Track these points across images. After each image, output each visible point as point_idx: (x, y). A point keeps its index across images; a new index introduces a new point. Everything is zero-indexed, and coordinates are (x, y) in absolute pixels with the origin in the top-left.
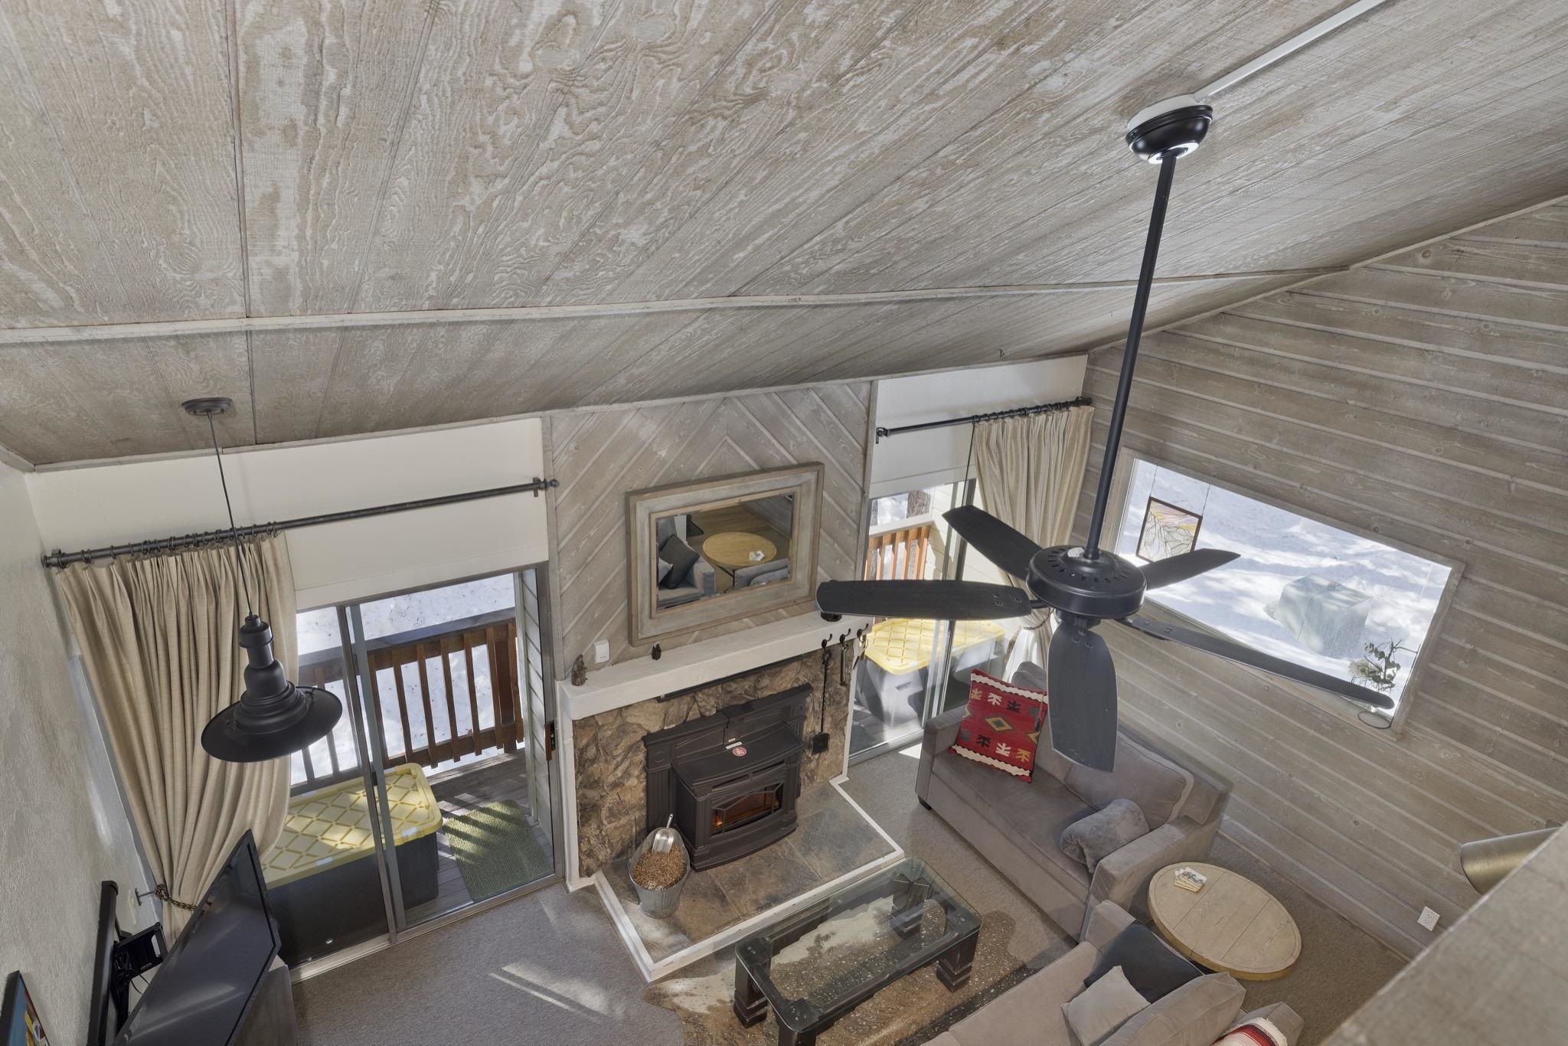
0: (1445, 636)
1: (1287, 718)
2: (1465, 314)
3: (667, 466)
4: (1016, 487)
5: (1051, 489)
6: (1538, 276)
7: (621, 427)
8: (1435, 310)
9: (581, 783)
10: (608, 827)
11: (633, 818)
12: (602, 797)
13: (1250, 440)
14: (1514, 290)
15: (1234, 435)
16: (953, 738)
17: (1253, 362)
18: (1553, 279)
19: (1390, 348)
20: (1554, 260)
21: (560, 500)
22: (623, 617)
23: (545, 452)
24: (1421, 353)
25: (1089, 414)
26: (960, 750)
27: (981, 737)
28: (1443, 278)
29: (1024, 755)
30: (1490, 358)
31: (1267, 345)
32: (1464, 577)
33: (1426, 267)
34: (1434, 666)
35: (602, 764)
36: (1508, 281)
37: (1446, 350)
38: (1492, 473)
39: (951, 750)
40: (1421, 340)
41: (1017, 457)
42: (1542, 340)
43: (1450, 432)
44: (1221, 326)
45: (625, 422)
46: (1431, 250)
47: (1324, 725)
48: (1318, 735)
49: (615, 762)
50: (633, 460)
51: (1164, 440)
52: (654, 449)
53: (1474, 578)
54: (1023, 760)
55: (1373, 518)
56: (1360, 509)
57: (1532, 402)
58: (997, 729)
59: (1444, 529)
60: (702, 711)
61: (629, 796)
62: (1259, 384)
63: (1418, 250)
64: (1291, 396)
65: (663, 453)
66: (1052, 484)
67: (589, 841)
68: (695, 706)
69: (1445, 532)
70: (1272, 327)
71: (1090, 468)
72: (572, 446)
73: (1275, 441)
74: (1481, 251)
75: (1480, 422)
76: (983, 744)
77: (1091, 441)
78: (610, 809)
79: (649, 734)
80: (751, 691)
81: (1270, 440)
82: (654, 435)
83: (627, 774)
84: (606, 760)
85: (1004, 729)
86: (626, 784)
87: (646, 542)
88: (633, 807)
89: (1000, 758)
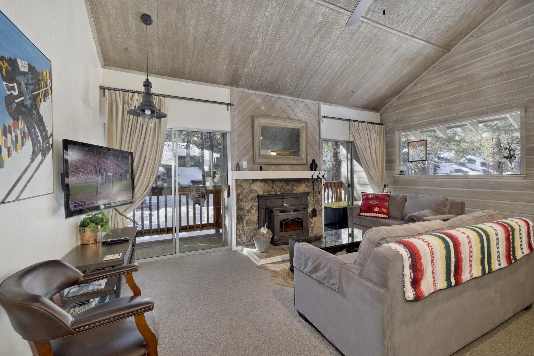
0: (528, 134)
1: (479, 190)
2: (491, 44)
3: (263, 112)
4: (365, 143)
5: (376, 147)
6: (510, 22)
7: (251, 98)
8: (481, 48)
9: (238, 207)
10: (246, 228)
11: (254, 227)
12: (244, 215)
13: (435, 110)
14: (505, 29)
15: (430, 111)
16: (359, 211)
17: (429, 89)
18: (515, 21)
19: (470, 64)
20: (514, 17)
21: (234, 114)
22: (252, 155)
23: (231, 98)
24: (482, 60)
25: (383, 128)
26: (361, 214)
27: (368, 207)
28: (480, 39)
29: (384, 210)
30: (504, 49)
31: (433, 83)
32: (526, 111)
33: (474, 40)
34: (529, 145)
35: (244, 203)
36: (501, 29)
37: (489, 55)
38: (521, 77)
39: (359, 215)
40: (480, 57)
41: (364, 133)
42: (520, 36)
43: (501, 74)
44: (417, 86)
45: (252, 96)
46: (473, 35)
47: (494, 186)
48: (493, 190)
49: (248, 202)
50: (255, 108)
51: (408, 124)
52: (260, 106)
53: (530, 110)
54: (384, 212)
55: (485, 110)
56: (479, 110)
57: (525, 52)
58: (373, 204)
59: (511, 101)
60: (275, 191)
61: (253, 218)
62: (433, 94)
63: (470, 37)
64: (444, 92)
65: (263, 108)
66: (376, 145)
67: (239, 231)
68: (273, 190)
69: (512, 102)
70: (432, 78)
71: (387, 143)
72: (238, 99)
73: (443, 106)
74: (489, 27)
75: (510, 66)
76: (369, 209)
77: (386, 135)
78: (247, 221)
79: (259, 195)
80: (291, 190)
81: (442, 107)
82: (260, 103)
83: (252, 208)
84: (246, 202)
85: (376, 203)
86: (252, 212)
87: (257, 131)
88: (254, 222)
89: (376, 212)
